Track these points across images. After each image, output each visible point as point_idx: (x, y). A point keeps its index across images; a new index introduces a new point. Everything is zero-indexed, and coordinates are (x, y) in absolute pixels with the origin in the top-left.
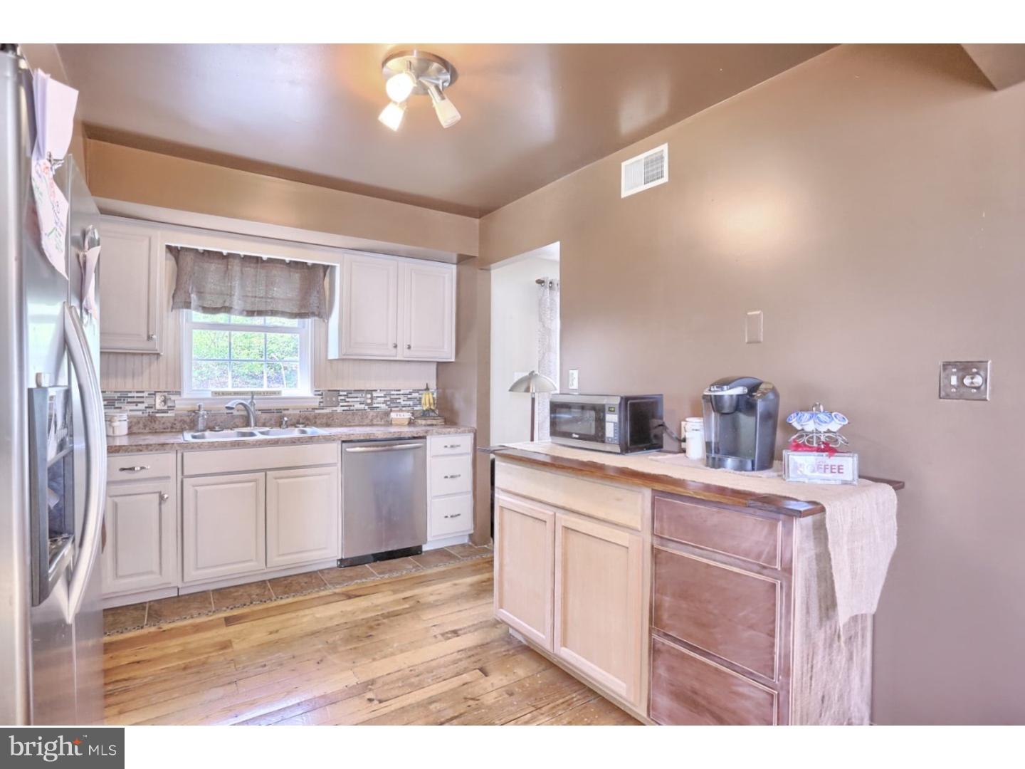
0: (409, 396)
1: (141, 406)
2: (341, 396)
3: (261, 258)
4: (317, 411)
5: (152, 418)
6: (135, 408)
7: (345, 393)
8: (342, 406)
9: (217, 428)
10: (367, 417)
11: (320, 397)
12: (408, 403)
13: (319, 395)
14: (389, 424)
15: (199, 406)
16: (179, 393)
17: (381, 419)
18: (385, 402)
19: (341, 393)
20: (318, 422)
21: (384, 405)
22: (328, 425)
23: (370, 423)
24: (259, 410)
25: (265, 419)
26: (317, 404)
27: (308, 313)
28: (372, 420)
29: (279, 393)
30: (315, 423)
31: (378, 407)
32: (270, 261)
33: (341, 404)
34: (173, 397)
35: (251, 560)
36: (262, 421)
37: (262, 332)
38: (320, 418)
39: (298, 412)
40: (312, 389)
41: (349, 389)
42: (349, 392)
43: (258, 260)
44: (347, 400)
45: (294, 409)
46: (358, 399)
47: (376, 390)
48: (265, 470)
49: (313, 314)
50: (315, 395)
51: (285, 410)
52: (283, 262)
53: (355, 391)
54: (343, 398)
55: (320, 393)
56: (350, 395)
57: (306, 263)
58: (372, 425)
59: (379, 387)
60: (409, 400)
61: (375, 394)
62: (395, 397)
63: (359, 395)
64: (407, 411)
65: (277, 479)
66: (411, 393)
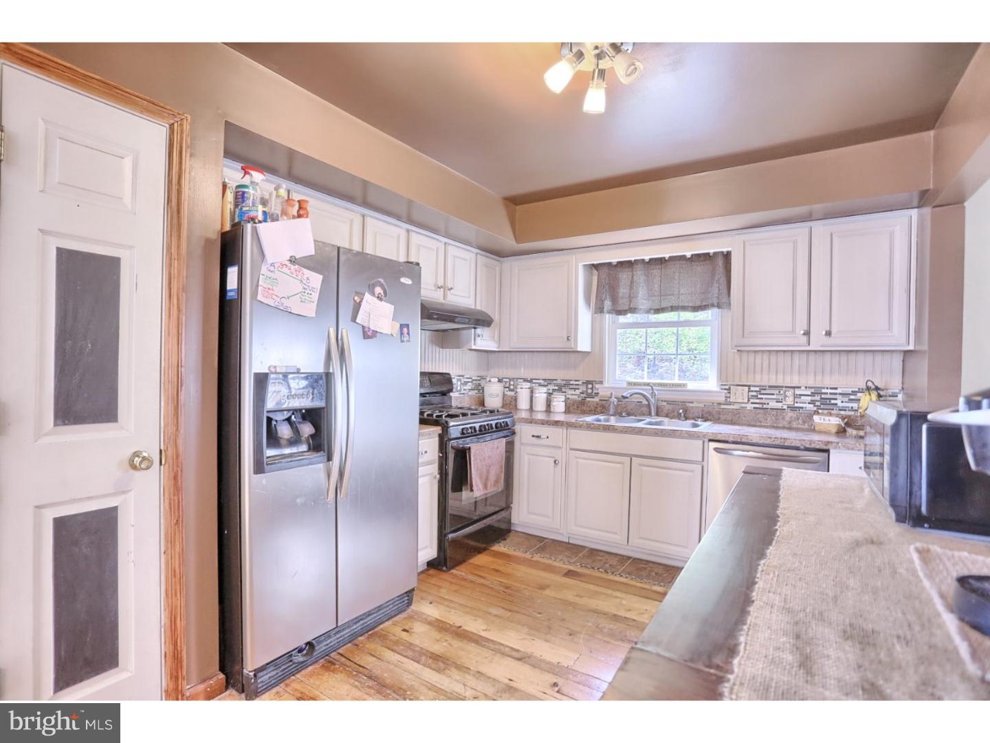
0: (852, 397)
1: (578, 392)
2: (752, 391)
3: (664, 258)
4: (723, 407)
5: (583, 402)
6: (574, 393)
7: (757, 389)
8: (752, 403)
9: (624, 414)
10: (783, 418)
11: (726, 391)
12: (850, 405)
13: (725, 389)
14: (813, 430)
15: (611, 394)
16: (601, 382)
17: (804, 422)
18: (812, 402)
19: (752, 389)
20: (723, 418)
21: (812, 405)
22: (732, 423)
23: (788, 426)
24: (665, 401)
25: (668, 410)
26: (724, 399)
27: (708, 305)
28: (790, 423)
29: (684, 385)
30: (719, 419)
31: (802, 408)
32: (672, 258)
33: (752, 401)
34: (597, 386)
35: (616, 533)
36: (665, 411)
37: (674, 327)
38: (724, 414)
39: (702, 405)
40: (718, 383)
41: (763, 384)
42: (763, 388)
43: (661, 261)
44: (759, 396)
45: (699, 402)
46: (774, 397)
47: (799, 387)
48: (631, 456)
49: (713, 305)
50: (722, 389)
51: (690, 402)
52: (683, 258)
53: (770, 387)
54: (754, 394)
55: (727, 387)
56: (763, 392)
57: (708, 254)
58: (790, 429)
59: (803, 383)
60: (851, 400)
61: (798, 392)
62: (828, 396)
63: (776, 392)
64: (837, 416)
65: (640, 465)
66: (854, 393)
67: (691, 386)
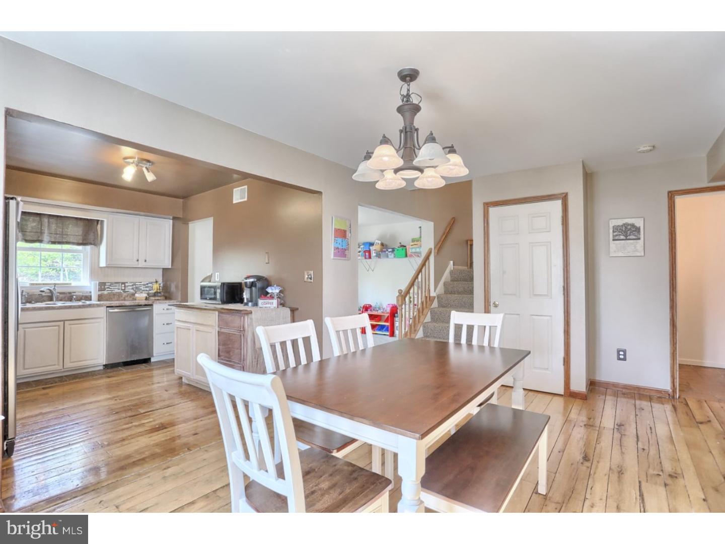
7: (109, 284)
10: (122, 296)
12: (146, 289)
14: (134, 299)
17: (130, 297)
18: (133, 289)
19: (107, 284)
23: (123, 299)
24: (58, 293)
25: (62, 297)
27: (88, 243)
28: (125, 298)
29: (70, 284)
31: (128, 291)
33: (107, 290)
35: (55, 365)
36: (60, 298)
37: (61, 252)
39: (81, 294)
42: (112, 283)
44: (111, 287)
45: (79, 292)
46: (117, 287)
47: (127, 283)
48: (64, 321)
49: (91, 244)
51: (73, 292)
53: (115, 283)
54: (108, 286)
56: (112, 285)
57: (87, 219)
58: (125, 300)
59: (129, 281)
60: (146, 287)
61: (126, 284)
62: (139, 286)
63: (117, 285)
64: (145, 293)
65: (70, 325)
66: (147, 284)
67: (74, 284)
